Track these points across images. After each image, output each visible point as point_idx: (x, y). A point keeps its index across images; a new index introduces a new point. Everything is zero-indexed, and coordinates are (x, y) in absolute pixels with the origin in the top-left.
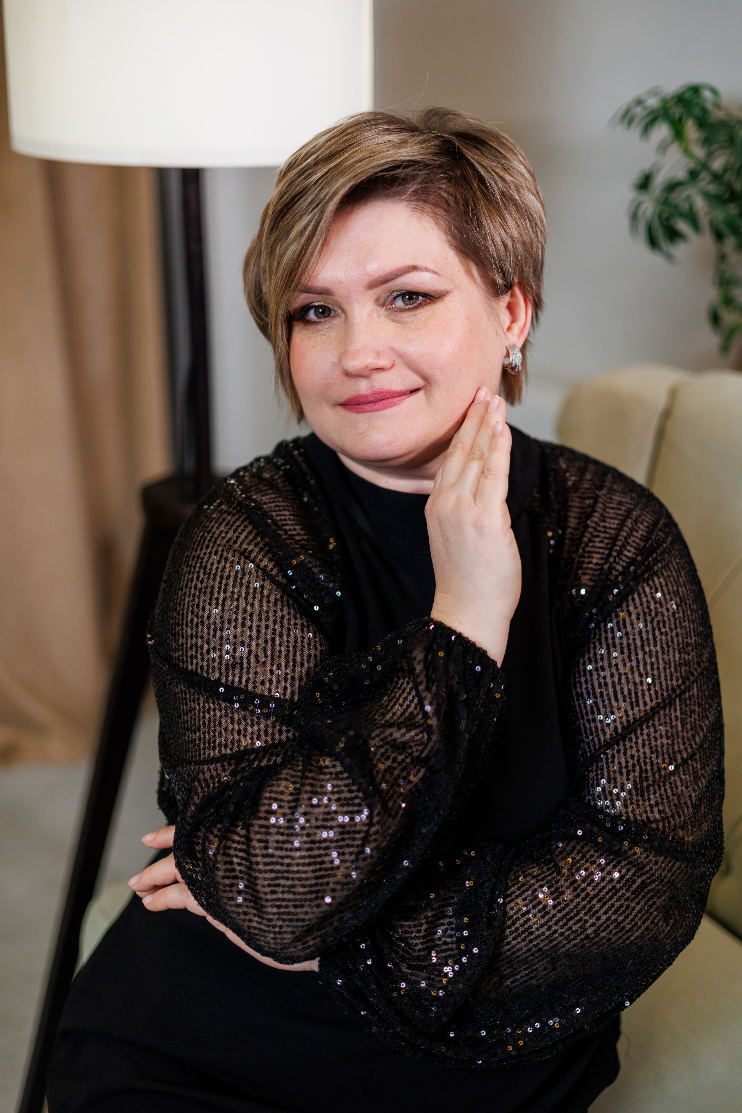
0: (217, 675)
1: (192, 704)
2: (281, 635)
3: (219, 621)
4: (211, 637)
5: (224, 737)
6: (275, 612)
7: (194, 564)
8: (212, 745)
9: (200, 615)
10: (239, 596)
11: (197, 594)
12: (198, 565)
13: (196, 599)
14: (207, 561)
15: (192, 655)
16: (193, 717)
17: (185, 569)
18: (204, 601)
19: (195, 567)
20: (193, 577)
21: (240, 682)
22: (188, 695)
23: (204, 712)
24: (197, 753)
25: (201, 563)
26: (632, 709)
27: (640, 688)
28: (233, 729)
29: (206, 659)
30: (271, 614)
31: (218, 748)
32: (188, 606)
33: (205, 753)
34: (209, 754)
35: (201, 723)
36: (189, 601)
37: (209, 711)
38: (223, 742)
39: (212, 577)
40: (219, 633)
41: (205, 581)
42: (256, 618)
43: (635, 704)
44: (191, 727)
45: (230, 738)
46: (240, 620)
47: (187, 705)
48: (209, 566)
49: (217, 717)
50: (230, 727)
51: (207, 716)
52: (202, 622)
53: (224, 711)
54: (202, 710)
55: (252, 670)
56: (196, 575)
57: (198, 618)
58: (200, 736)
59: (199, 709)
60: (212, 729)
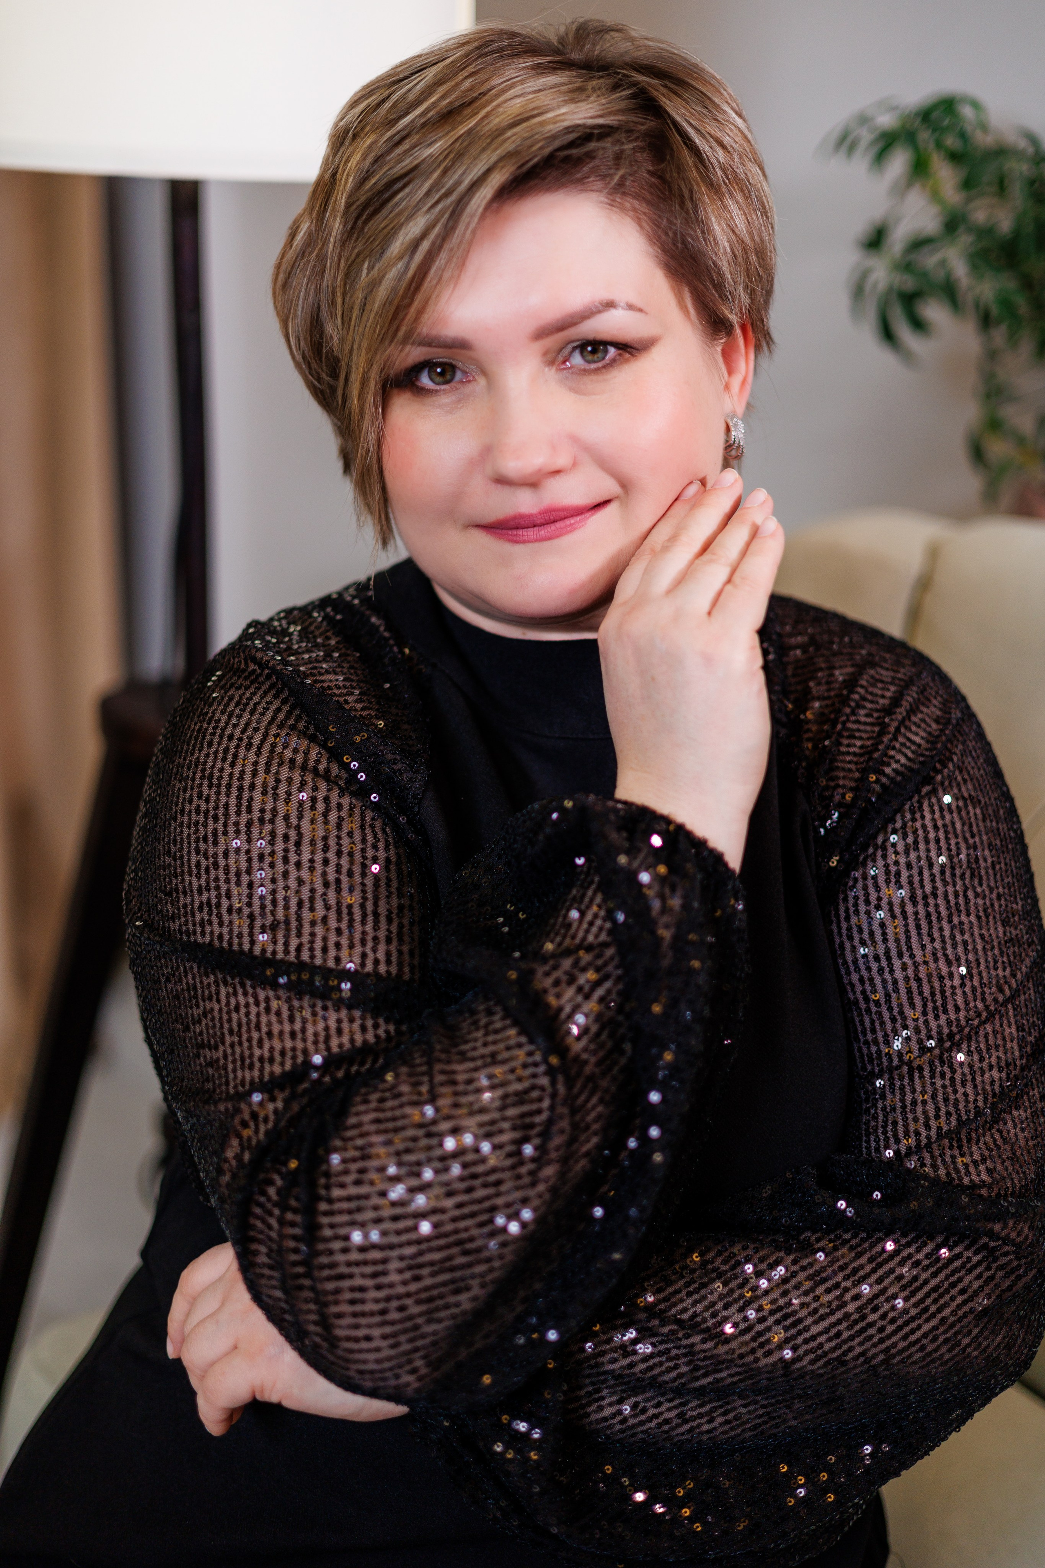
0: (246, 947)
1: (207, 1003)
2: (350, 874)
3: (243, 857)
4: (233, 885)
5: (267, 1045)
6: (339, 837)
7: (191, 774)
8: (248, 1061)
9: (211, 853)
10: (274, 816)
11: (202, 820)
12: (199, 775)
13: (201, 828)
14: (213, 767)
15: (202, 919)
16: (211, 1024)
17: (178, 785)
18: (215, 830)
19: (193, 780)
20: (191, 795)
21: (287, 952)
22: (200, 991)
23: (229, 1012)
24: (224, 1080)
25: (203, 770)
26: (937, 1017)
27: (948, 983)
28: (281, 1033)
29: (226, 923)
30: (332, 842)
31: (257, 1065)
32: (189, 843)
33: (235, 1077)
34: (244, 1077)
35: (226, 1031)
36: (189, 835)
37: (237, 1009)
38: (267, 1055)
39: (223, 790)
40: (245, 879)
41: (213, 797)
42: (306, 849)
43: (940, 1009)
44: (209, 1041)
45: (278, 1046)
46: (280, 854)
47: (198, 1006)
48: (216, 774)
49: (253, 1017)
50: (276, 1029)
51: (235, 1016)
52: (216, 865)
53: (263, 1005)
54: (225, 1009)
55: (306, 929)
56: (196, 790)
57: (207, 859)
58: (225, 1051)
59: (221, 1010)
60: (245, 1036)
